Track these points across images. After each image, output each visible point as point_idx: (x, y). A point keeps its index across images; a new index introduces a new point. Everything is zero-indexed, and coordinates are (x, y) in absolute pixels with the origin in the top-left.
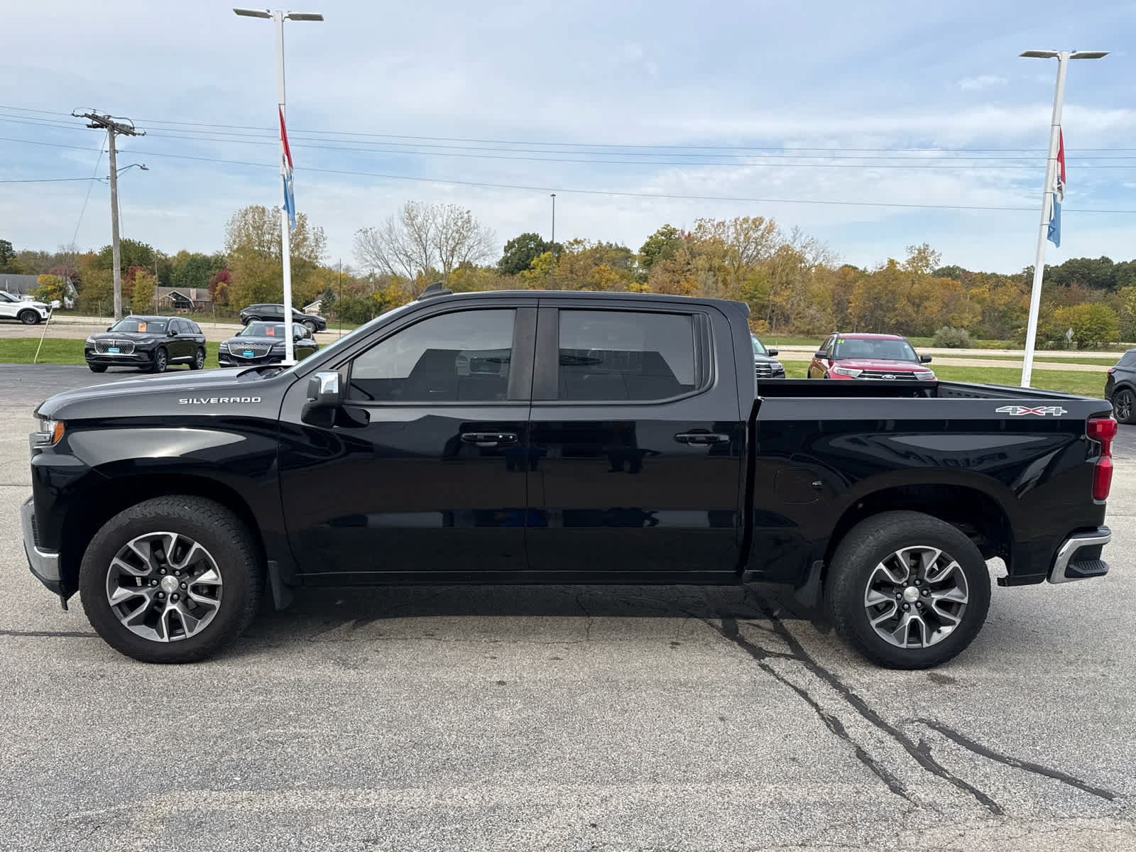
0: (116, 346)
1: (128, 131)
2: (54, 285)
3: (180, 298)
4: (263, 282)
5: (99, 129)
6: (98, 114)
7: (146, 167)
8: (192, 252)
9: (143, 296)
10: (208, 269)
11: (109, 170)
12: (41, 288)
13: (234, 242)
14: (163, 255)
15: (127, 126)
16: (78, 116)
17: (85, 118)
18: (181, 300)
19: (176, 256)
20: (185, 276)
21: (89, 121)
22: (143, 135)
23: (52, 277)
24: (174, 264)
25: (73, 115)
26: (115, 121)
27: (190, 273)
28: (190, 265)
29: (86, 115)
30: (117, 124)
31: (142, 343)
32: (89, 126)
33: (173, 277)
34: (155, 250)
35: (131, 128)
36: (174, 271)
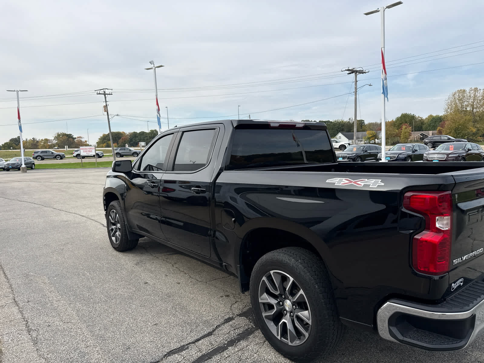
0: (341, 157)
1: (362, 72)
2: (372, 135)
3: (424, 136)
4: (460, 125)
5: (352, 74)
6: (350, 68)
7: (371, 85)
8: (434, 115)
9: (405, 136)
10: (440, 122)
11: (354, 89)
12: (368, 136)
13: (448, 108)
14: (420, 118)
15: (361, 70)
16: (343, 71)
17: (346, 71)
18: (425, 136)
19: (427, 117)
20: (429, 126)
21: (348, 72)
22: (368, 72)
23: (371, 132)
24: (425, 122)
25: (342, 71)
26: (357, 69)
27: (432, 124)
28: (432, 121)
29: (346, 70)
30: (358, 70)
31: (351, 155)
32: (348, 74)
33: (424, 127)
34: (417, 116)
35: (362, 71)
36: (424, 124)
